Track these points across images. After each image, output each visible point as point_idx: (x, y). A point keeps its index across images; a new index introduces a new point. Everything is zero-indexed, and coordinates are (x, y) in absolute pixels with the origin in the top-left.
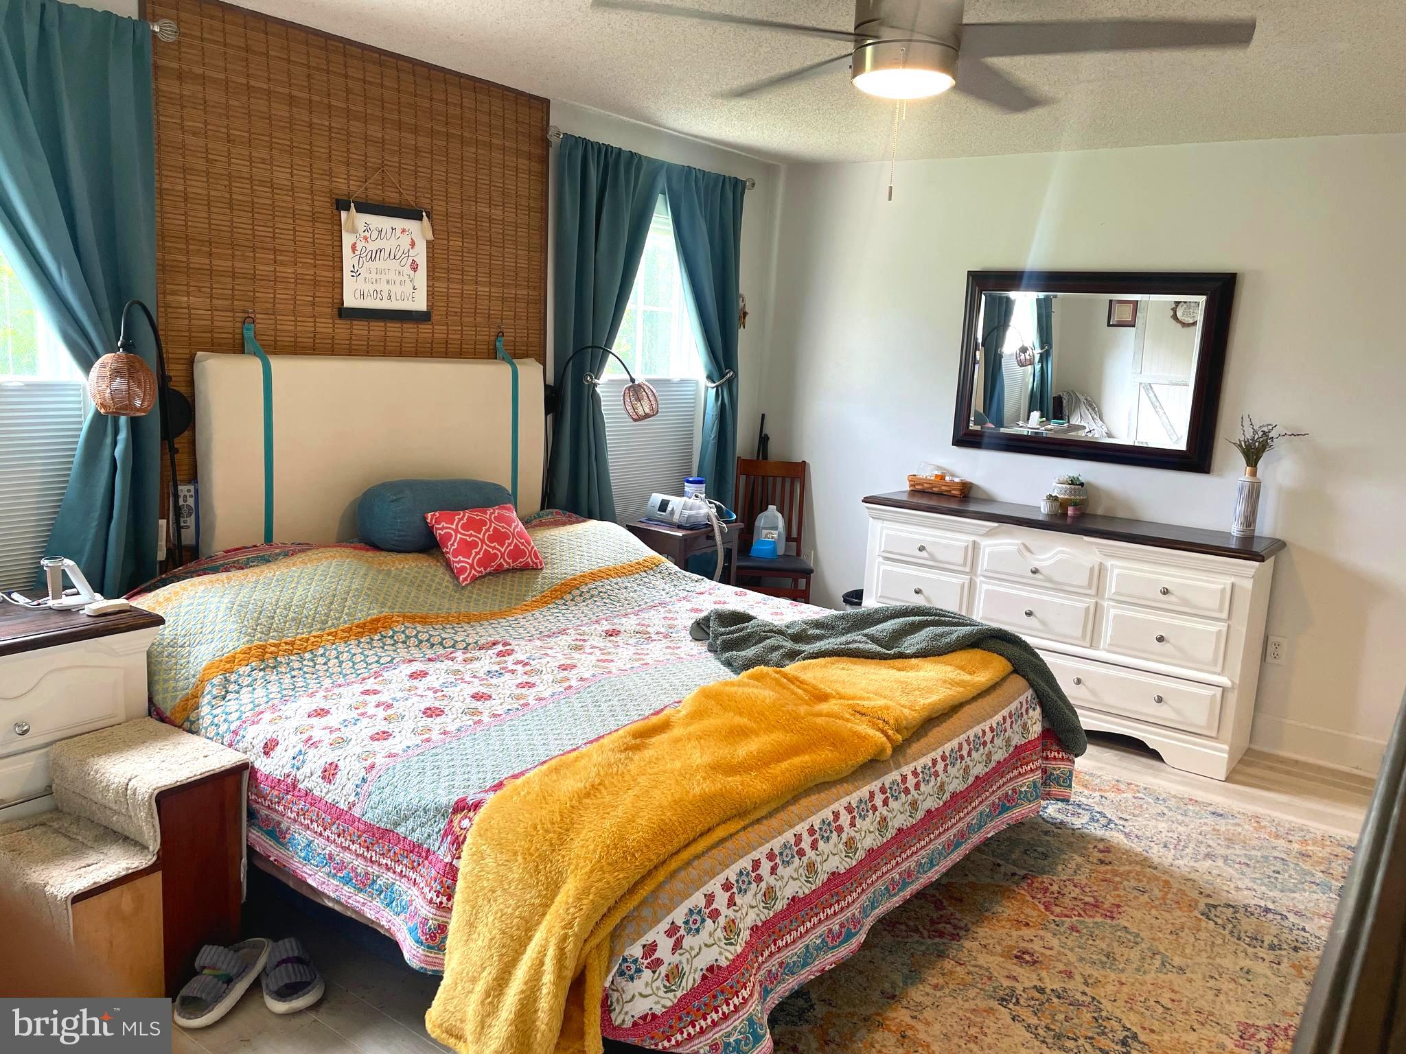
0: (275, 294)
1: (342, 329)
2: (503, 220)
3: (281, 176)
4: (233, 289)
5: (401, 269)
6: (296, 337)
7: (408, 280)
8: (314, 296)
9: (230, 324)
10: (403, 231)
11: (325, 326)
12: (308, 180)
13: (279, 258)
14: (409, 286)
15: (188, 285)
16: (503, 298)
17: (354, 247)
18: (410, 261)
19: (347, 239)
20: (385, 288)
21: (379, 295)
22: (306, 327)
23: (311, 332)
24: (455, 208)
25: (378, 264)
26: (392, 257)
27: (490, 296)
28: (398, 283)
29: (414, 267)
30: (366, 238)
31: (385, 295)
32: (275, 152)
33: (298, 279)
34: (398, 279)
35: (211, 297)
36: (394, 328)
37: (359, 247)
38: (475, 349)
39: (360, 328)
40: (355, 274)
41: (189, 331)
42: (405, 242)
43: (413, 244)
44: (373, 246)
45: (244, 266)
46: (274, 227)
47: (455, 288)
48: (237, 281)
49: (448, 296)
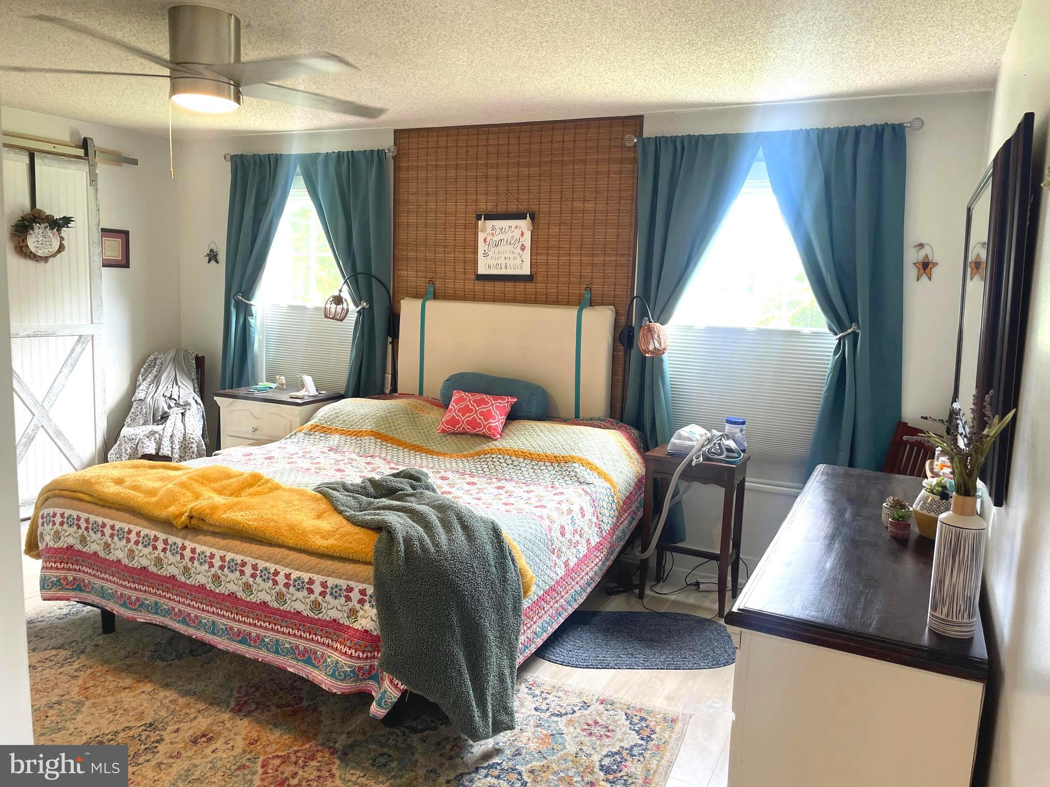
0: (445, 268)
1: (479, 285)
2: (595, 210)
3: (451, 207)
4: (426, 267)
5: (514, 250)
6: (455, 291)
7: (518, 256)
8: (465, 269)
9: (424, 284)
10: (516, 227)
11: (469, 285)
12: (464, 207)
13: (446, 249)
14: (519, 260)
15: (407, 266)
16: (592, 263)
17: (485, 240)
18: (520, 244)
19: (481, 236)
20: (502, 261)
21: (500, 266)
22: (459, 285)
23: (462, 288)
24: (556, 207)
25: (500, 248)
26: (508, 243)
27: (581, 263)
28: (511, 259)
29: (523, 248)
30: (493, 234)
31: (503, 266)
32: (448, 195)
33: (455, 260)
34: (512, 256)
35: (417, 271)
36: (509, 286)
37: (488, 240)
38: (569, 299)
39: (489, 286)
40: (486, 254)
41: (407, 287)
42: (517, 233)
43: (522, 234)
44: (497, 238)
45: (430, 256)
46: (445, 234)
47: (553, 259)
48: (428, 263)
49: (547, 265)
